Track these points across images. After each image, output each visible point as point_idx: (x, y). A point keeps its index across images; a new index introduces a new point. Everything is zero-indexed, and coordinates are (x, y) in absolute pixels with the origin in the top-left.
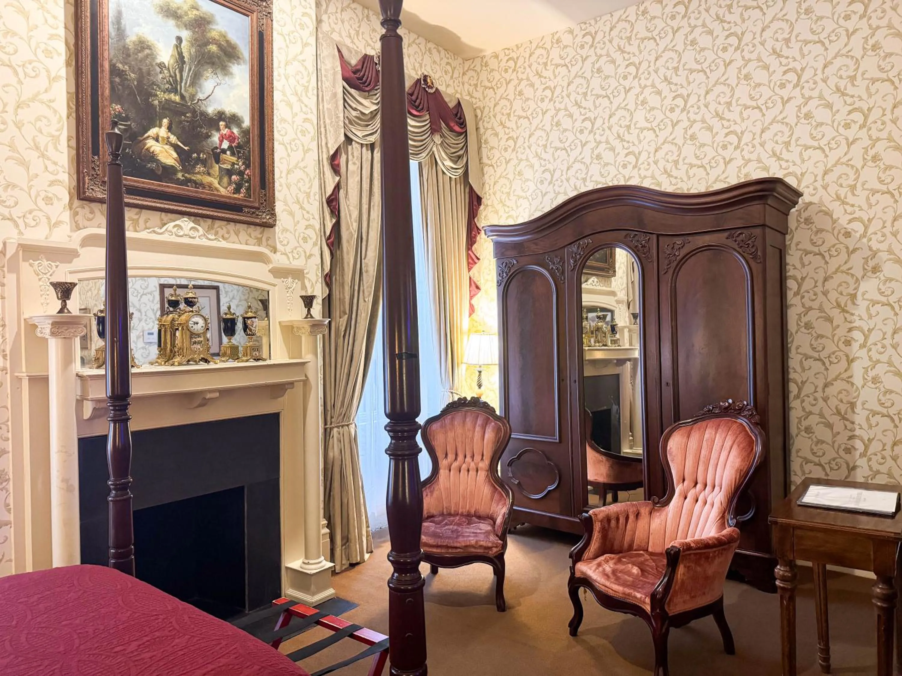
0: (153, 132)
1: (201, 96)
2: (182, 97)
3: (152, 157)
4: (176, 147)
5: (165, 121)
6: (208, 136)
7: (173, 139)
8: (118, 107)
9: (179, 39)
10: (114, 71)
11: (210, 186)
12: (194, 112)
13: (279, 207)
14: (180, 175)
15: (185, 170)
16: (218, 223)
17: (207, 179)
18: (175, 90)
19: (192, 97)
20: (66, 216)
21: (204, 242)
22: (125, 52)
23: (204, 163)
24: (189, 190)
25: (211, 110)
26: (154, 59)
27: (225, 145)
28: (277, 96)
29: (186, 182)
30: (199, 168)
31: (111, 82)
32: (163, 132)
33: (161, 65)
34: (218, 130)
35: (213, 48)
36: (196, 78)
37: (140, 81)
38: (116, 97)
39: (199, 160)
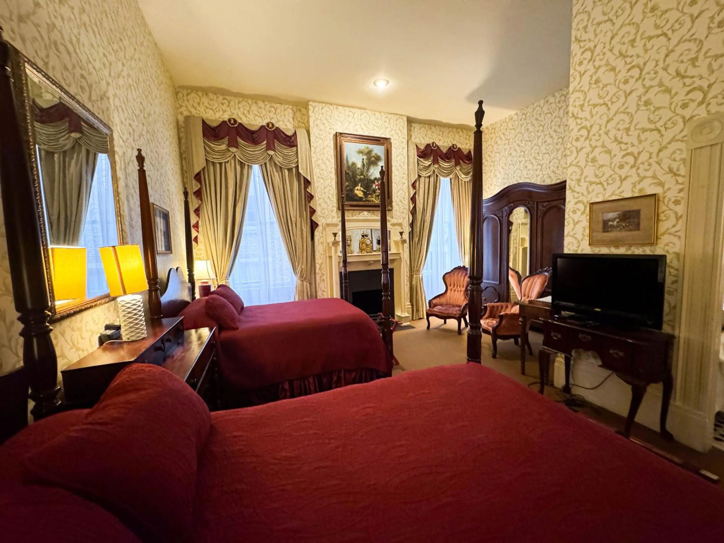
0: (356, 188)
1: (369, 174)
2: (364, 176)
3: (356, 195)
4: (363, 191)
5: (360, 184)
6: (372, 186)
7: (362, 189)
8: (347, 183)
9: (363, 159)
10: (346, 173)
11: (373, 201)
12: (368, 180)
13: (394, 204)
14: (364, 199)
15: (365, 197)
16: (375, 212)
17: (372, 199)
18: (362, 175)
19: (367, 175)
20: (336, 215)
21: (371, 218)
22: (349, 168)
23: (370, 194)
24: (367, 203)
25: (372, 178)
26: (356, 167)
27: (377, 188)
28: (394, 168)
29: (365, 201)
30: (369, 196)
31: (346, 177)
32: (359, 187)
33: (358, 168)
34: (375, 183)
35: (373, 159)
36: (368, 170)
37: (353, 175)
38: (347, 180)
39: (369, 194)
